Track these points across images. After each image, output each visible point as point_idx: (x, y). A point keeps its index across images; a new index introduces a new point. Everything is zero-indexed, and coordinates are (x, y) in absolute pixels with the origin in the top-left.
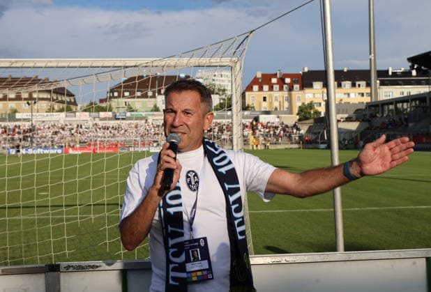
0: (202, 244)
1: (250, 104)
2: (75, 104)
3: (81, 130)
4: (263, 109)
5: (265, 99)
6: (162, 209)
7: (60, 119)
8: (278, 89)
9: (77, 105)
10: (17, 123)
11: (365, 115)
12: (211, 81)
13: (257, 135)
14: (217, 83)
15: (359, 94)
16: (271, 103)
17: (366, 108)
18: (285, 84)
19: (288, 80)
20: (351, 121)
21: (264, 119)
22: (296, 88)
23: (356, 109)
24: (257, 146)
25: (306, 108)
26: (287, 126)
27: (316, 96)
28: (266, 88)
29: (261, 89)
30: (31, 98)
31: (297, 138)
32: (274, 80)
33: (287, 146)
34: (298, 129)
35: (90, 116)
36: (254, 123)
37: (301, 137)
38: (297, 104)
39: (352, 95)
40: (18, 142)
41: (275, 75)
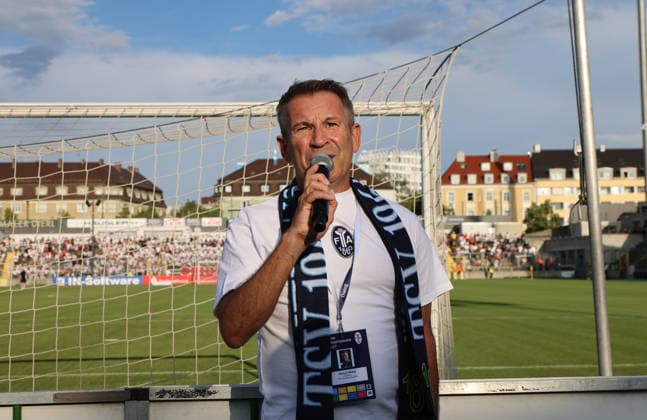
0: (358, 340)
1: (447, 205)
2: (162, 205)
3: (171, 247)
4: (467, 214)
5: (470, 197)
6: (293, 282)
7: (138, 228)
8: (492, 180)
9: (165, 207)
10: (70, 236)
11: (636, 223)
12: (382, 168)
13: (458, 257)
14: (392, 171)
15: (626, 188)
16: (481, 205)
17: (638, 211)
18: (503, 171)
19: (508, 166)
20: (614, 232)
21: (469, 229)
22: (523, 179)
23: (620, 213)
24: (459, 273)
25: (539, 212)
26: (507, 241)
27: (555, 191)
28: (472, 178)
29: (464, 180)
30: (92, 196)
31: (525, 261)
32: (486, 166)
33: (507, 274)
34: (526, 246)
35: (186, 223)
36: (454, 236)
37: (531, 259)
38: (524, 205)
39: (615, 190)
40: (70, 266)
41: (487, 158)
